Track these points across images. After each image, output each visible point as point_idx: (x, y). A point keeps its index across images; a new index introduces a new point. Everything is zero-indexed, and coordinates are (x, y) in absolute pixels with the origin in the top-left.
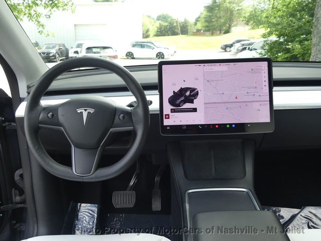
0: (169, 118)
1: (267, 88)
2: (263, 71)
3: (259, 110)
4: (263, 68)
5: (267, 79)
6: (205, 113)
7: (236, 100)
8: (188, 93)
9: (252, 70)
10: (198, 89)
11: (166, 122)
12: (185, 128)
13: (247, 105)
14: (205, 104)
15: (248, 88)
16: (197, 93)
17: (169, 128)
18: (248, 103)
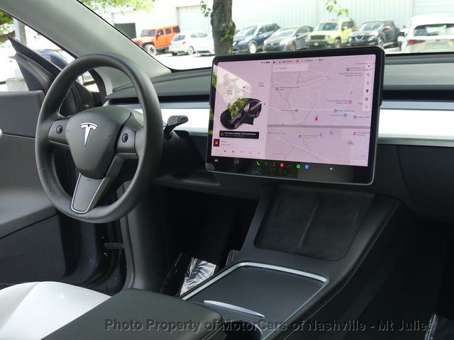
0: (218, 145)
1: (370, 104)
2: (366, 72)
3: (351, 143)
4: (367, 67)
5: (371, 87)
6: (268, 141)
7: (316, 123)
8: (247, 108)
9: (348, 69)
10: (262, 102)
11: (215, 152)
12: (238, 162)
13: (331, 133)
14: (269, 126)
15: (338, 102)
16: (259, 109)
17: (216, 161)
18: (333, 130)
